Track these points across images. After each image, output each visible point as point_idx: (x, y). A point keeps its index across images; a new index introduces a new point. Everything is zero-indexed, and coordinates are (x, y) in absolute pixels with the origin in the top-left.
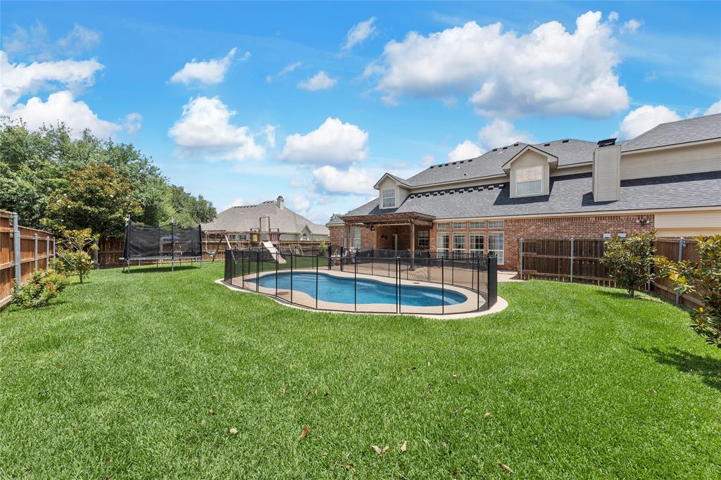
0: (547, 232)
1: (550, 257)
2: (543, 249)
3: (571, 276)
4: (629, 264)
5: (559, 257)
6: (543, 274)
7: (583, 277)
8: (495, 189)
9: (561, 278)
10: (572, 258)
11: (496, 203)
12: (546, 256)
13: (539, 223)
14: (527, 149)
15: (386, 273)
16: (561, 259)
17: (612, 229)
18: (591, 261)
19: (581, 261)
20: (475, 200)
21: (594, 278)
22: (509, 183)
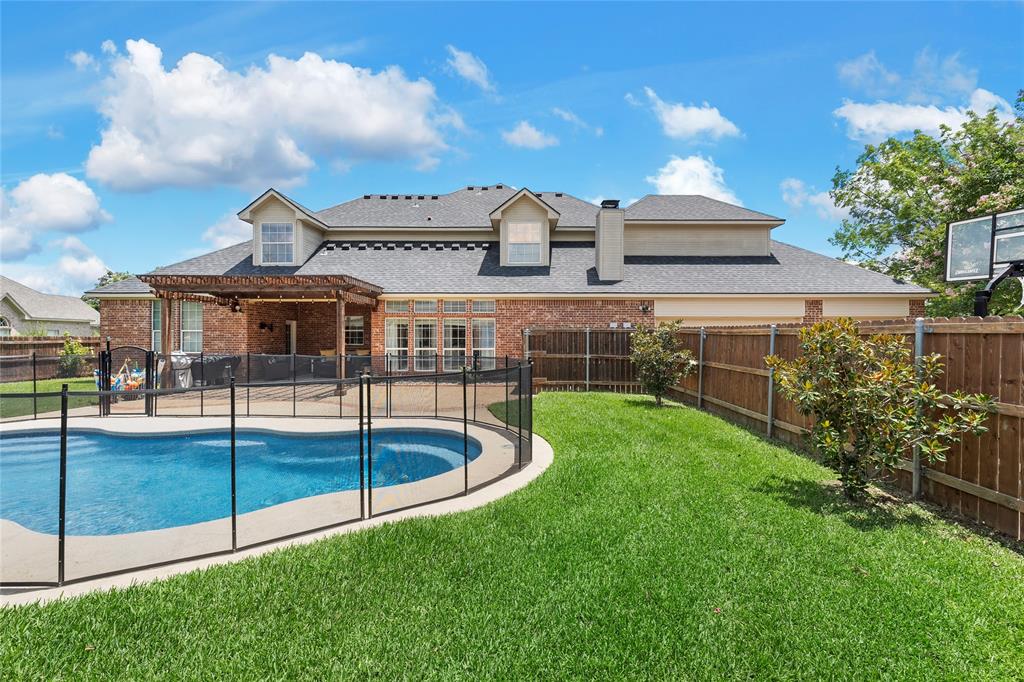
0: (551, 320)
1: (563, 356)
2: (554, 344)
3: (587, 382)
4: (660, 362)
5: (573, 356)
6: (554, 382)
7: (600, 383)
8: (476, 249)
9: (576, 386)
10: (588, 356)
11: (481, 273)
12: (558, 356)
13: (541, 307)
14: (522, 194)
15: (286, 407)
16: (576, 359)
17: (617, 316)
18: (607, 360)
19: (597, 360)
20: (449, 265)
21: (611, 383)
22: (498, 243)
